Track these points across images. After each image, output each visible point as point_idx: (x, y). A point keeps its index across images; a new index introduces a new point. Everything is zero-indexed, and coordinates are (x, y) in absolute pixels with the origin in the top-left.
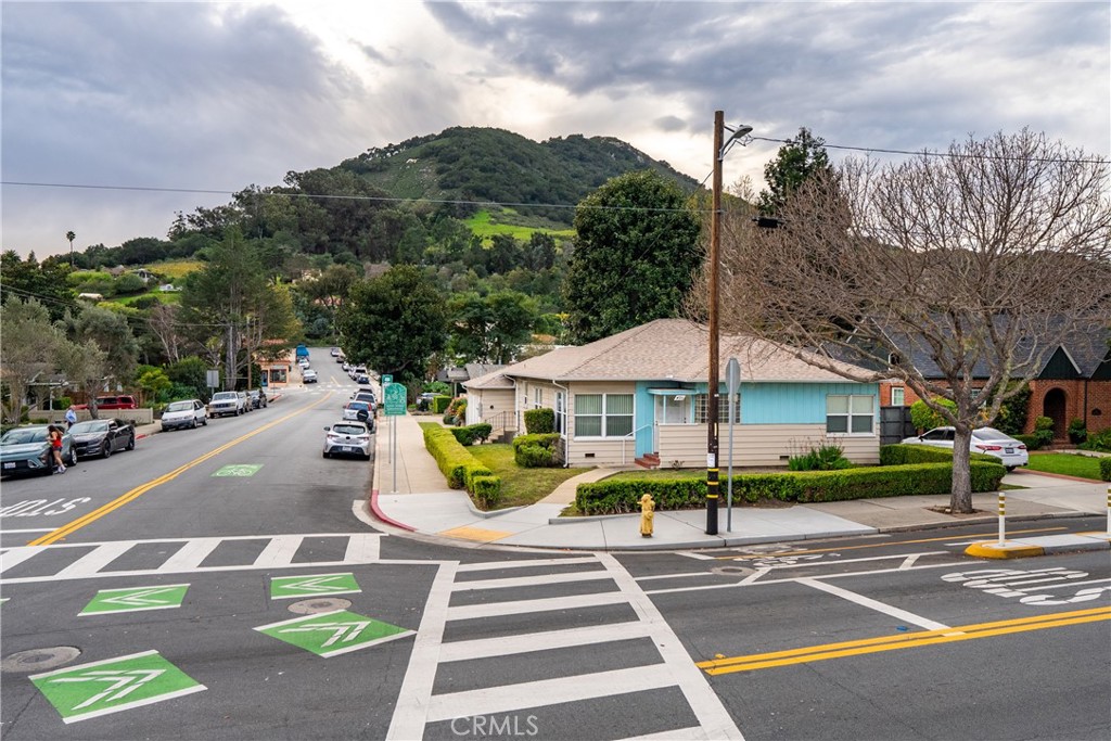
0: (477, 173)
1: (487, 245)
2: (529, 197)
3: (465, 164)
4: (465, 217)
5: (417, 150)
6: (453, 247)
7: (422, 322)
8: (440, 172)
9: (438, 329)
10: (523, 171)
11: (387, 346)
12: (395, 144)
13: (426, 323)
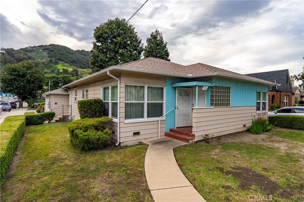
0: (59, 55)
1: (61, 71)
2: (72, 61)
3: (55, 52)
4: (55, 65)
5: (42, 48)
6: (52, 71)
7: (34, 79)
8: (49, 54)
9: (41, 82)
10: (70, 56)
11: (19, 87)
12: (36, 46)
13: (36, 80)
